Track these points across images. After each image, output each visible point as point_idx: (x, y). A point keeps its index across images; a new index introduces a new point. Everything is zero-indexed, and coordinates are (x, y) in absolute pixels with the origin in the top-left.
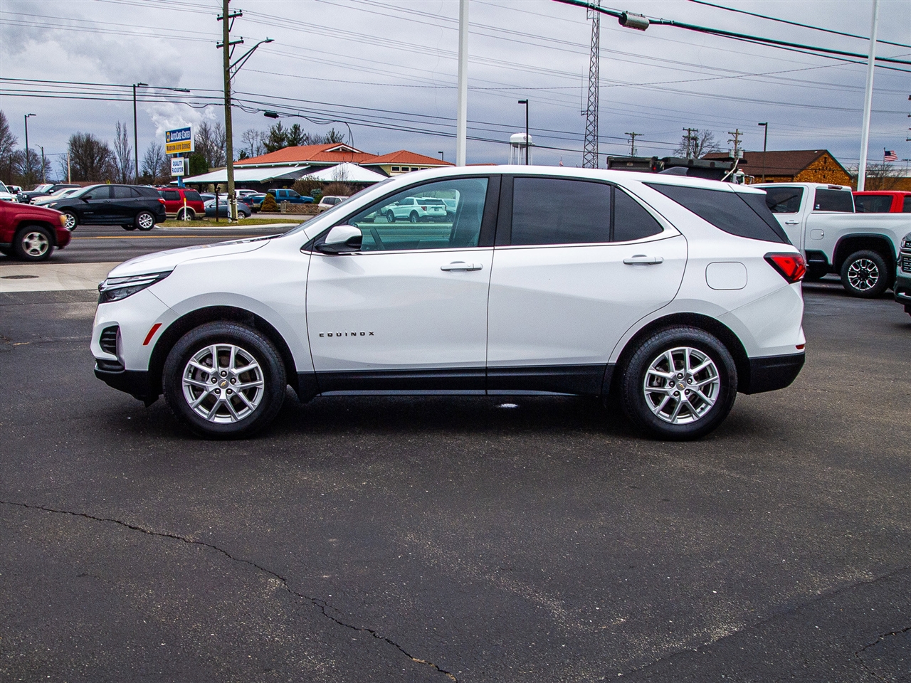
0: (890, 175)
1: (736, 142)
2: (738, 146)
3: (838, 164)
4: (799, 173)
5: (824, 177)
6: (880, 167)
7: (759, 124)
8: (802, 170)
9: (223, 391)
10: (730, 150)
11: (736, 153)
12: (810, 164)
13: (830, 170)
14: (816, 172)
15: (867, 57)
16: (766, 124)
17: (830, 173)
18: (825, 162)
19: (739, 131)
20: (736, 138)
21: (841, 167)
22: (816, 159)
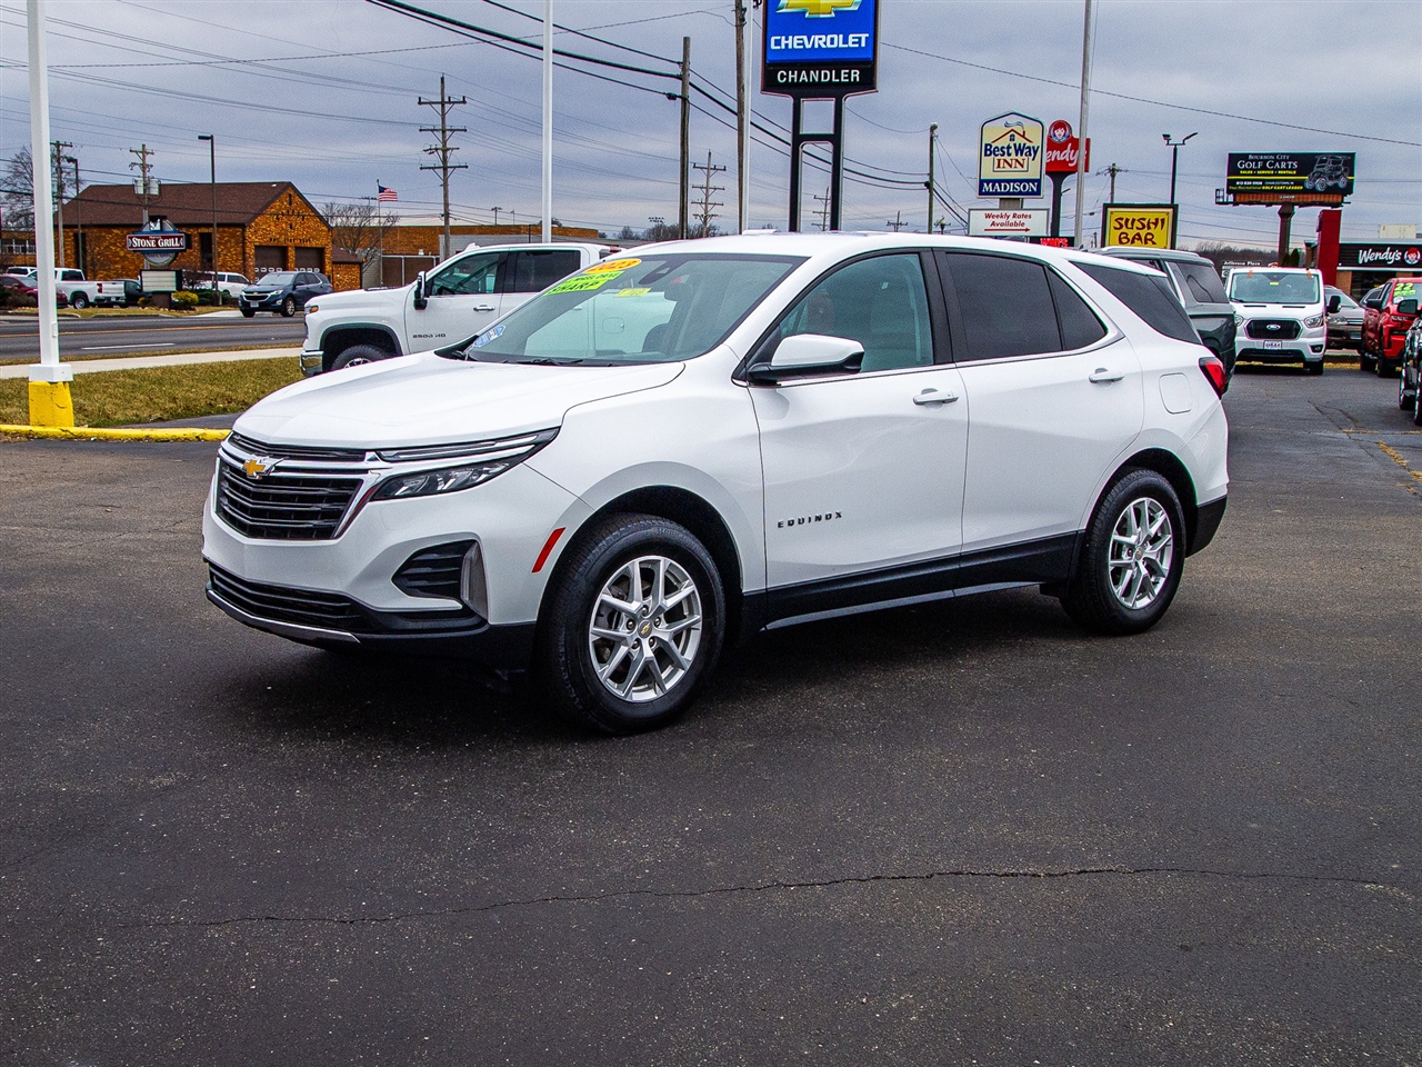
0: (374, 223)
1: (144, 167)
2: (148, 174)
3: (308, 205)
4: (252, 220)
5: (291, 227)
6: (356, 210)
7: (200, 138)
8: (256, 215)
9: (645, 642)
10: (136, 181)
11: (146, 186)
12: (267, 206)
13: (298, 216)
14: (278, 219)
15: (541, 48)
16: (211, 138)
17: (299, 220)
18: (290, 203)
19: (148, 149)
20: (144, 160)
21: (314, 210)
22: (277, 196)
